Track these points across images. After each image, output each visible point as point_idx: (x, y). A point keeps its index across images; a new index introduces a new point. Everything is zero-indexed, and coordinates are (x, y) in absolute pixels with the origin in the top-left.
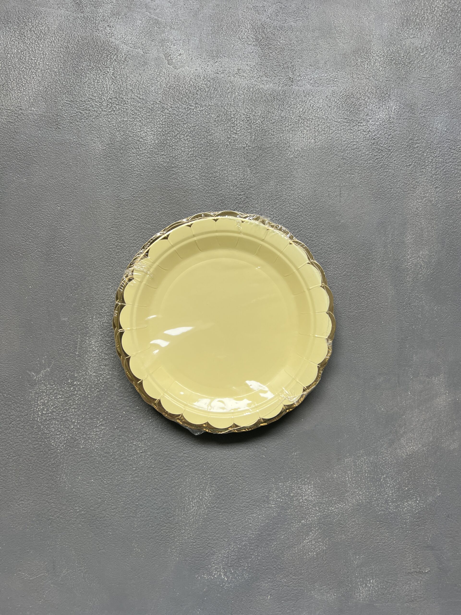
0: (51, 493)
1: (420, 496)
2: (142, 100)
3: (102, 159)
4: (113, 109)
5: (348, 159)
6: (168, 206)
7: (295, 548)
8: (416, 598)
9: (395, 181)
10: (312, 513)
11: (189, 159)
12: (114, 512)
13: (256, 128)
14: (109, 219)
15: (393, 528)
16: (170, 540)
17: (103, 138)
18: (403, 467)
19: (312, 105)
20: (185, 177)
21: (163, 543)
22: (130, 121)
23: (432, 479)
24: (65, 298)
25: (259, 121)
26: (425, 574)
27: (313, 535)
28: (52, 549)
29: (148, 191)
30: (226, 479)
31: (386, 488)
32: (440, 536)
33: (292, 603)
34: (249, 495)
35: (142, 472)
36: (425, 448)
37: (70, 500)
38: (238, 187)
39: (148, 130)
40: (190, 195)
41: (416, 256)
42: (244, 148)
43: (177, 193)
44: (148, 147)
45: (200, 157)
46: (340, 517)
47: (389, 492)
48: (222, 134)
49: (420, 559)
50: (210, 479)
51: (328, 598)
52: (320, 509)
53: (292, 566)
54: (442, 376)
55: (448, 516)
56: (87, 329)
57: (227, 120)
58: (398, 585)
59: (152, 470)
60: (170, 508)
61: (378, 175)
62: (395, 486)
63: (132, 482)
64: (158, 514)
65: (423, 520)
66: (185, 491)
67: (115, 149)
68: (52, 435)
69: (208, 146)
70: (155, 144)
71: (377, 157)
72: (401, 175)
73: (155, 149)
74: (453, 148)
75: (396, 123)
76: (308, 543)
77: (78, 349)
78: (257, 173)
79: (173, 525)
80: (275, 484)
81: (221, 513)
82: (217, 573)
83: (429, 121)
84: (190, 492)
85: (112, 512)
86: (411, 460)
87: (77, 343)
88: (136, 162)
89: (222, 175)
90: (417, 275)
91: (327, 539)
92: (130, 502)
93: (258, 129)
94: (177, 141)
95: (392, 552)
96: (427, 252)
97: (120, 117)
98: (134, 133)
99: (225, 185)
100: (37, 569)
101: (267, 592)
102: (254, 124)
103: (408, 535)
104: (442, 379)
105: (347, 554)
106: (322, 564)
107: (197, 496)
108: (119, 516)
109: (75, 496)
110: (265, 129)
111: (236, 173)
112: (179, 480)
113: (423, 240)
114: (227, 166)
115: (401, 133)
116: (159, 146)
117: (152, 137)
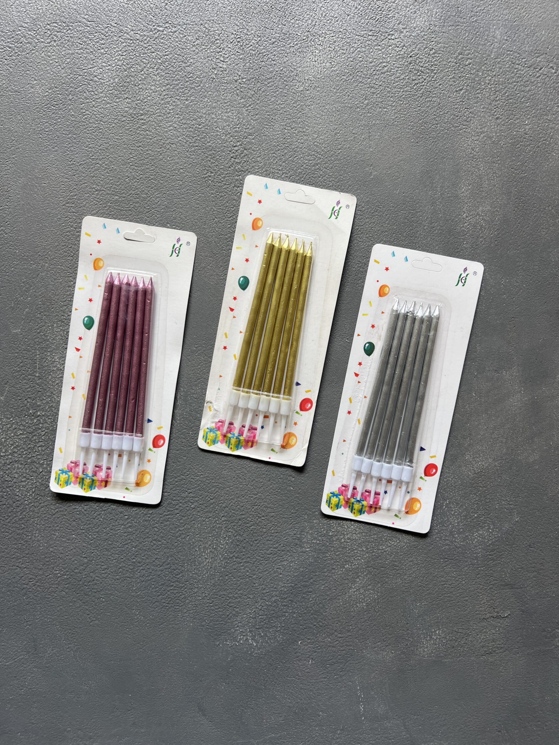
0: (22, 556)
1: (493, 524)
2: (91, 23)
3: (46, 109)
4: (53, 38)
5: (377, 87)
6: (139, 168)
7: (339, 599)
8: (495, 649)
9: (441, 113)
10: (358, 555)
11: (163, 101)
12: (106, 573)
13: (251, 52)
14: (63, 192)
15: (461, 565)
16: (180, 602)
17: (43, 79)
18: (470, 489)
19: (324, 14)
20: (159, 127)
21: (171, 607)
22: (77, 53)
23: (508, 501)
24: (14, 303)
25: (253, 41)
26: (504, 619)
27: (361, 582)
28: (31, 625)
29: (112, 150)
30: (246, 521)
31: (451, 517)
32: (520, 571)
33: (339, 666)
34: (276, 539)
35: (137, 520)
36: (496, 463)
37: (48, 563)
38: (231, 136)
39: (104, 64)
40: (168, 151)
41: (474, 214)
42: (236, 81)
43: (150, 150)
44: (105, 88)
45: (178, 98)
46: (394, 558)
47: (454, 521)
48: (205, 64)
49: (498, 601)
50: (224, 522)
51: (384, 657)
52: (367, 549)
53: (336, 622)
54: (514, 369)
55: (530, 546)
56: (48, 341)
57: (210, 43)
58: (470, 635)
59: (149, 517)
60: (176, 563)
61: (419, 107)
62: (462, 513)
63: (126, 534)
64: (162, 571)
65: (498, 552)
66: (194, 540)
67: (60, 94)
68: (15, 483)
69: (187, 82)
70: (114, 84)
71: (416, 82)
72: (449, 104)
73: (116, 91)
74: (517, 62)
75: (439, 33)
76: (355, 592)
77: (38, 369)
78: (257, 115)
79: (182, 584)
80: (308, 523)
81: (242, 564)
82: (243, 638)
83: (483, 27)
84: (201, 541)
85: (103, 573)
86: (480, 479)
87: (36, 361)
88: (90, 111)
89: (209, 121)
90: (477, 239)
91: (379, 585)
92: (124, 559)
93: (253, 53)
94: (145, 78)
95: (460, 595)
96: (489, 208)
97: (64, 49)
98: (85, 71)
99: (215, 134)
100: (14, 651)
101: (308, 656)
102: (247, 46)
103: (480, 573)
104: (515, 373)
105: (405, 602)
106: (374, 616)
107: (210, 545)
108: (112, 578)
109: (53, 558)
110: (262, 53)
111: (228, 117)
112: (185, 527)
113: (483, 191)
114: (215, 108)
115: (447, 46)
116: (120, 87)
117: (110, 74)
